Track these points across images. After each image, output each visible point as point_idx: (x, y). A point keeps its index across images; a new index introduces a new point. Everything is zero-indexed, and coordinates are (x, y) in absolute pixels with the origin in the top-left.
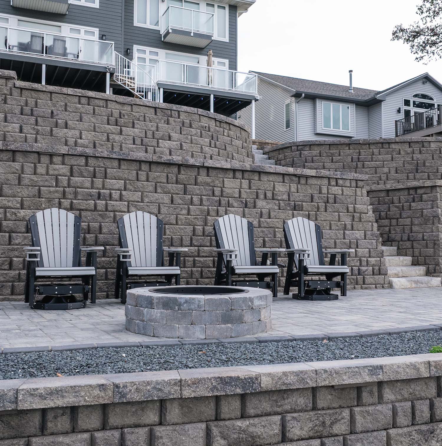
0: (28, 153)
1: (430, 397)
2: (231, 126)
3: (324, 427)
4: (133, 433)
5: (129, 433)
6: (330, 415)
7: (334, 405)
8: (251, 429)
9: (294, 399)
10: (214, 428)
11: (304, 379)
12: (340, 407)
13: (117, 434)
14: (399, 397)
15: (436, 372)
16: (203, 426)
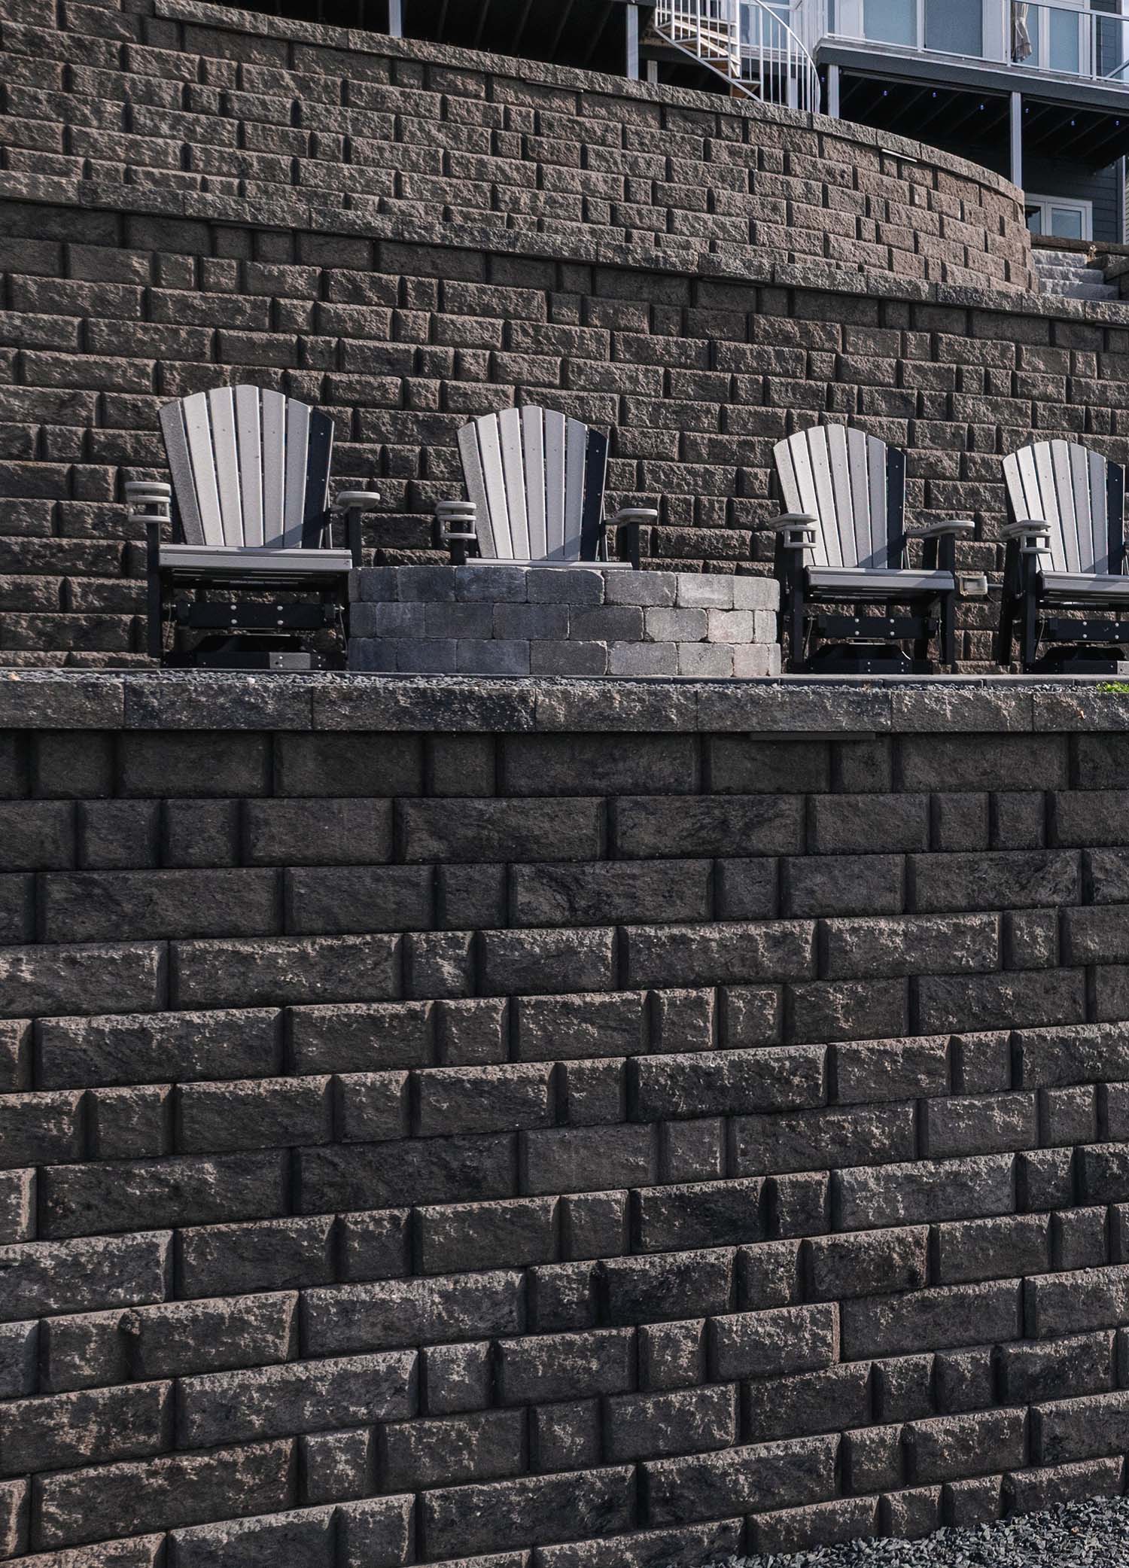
0: (172, 223)
1: (1044, 786)
2: (941, 176)
3: (724, 831)
4: (190, 807)
5: (179, 808)
6: (743, 806)
7: (759, 786)
8: (513, 821)
9: (644, 762)
10: (411, 811)
11: (660, 711)
12: (780, 791)
13: (146, 809)
14: (952, 780)
15: (1052, 721)
16: (383, 804)
